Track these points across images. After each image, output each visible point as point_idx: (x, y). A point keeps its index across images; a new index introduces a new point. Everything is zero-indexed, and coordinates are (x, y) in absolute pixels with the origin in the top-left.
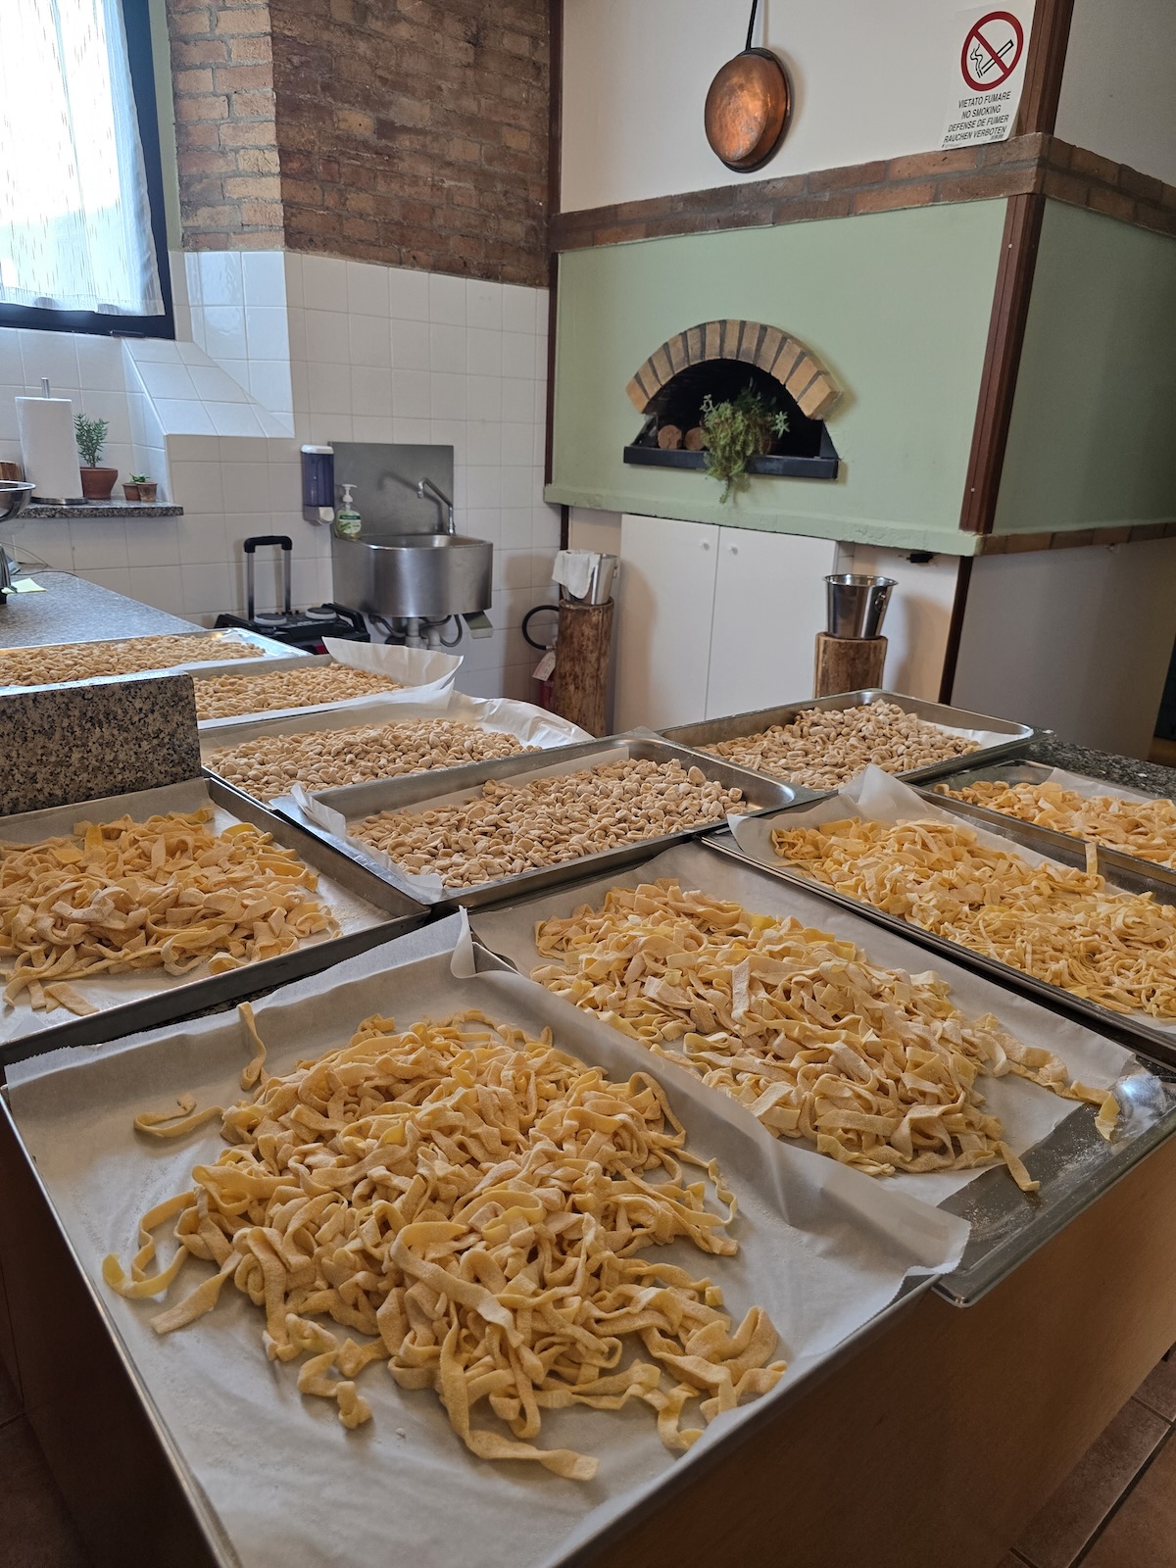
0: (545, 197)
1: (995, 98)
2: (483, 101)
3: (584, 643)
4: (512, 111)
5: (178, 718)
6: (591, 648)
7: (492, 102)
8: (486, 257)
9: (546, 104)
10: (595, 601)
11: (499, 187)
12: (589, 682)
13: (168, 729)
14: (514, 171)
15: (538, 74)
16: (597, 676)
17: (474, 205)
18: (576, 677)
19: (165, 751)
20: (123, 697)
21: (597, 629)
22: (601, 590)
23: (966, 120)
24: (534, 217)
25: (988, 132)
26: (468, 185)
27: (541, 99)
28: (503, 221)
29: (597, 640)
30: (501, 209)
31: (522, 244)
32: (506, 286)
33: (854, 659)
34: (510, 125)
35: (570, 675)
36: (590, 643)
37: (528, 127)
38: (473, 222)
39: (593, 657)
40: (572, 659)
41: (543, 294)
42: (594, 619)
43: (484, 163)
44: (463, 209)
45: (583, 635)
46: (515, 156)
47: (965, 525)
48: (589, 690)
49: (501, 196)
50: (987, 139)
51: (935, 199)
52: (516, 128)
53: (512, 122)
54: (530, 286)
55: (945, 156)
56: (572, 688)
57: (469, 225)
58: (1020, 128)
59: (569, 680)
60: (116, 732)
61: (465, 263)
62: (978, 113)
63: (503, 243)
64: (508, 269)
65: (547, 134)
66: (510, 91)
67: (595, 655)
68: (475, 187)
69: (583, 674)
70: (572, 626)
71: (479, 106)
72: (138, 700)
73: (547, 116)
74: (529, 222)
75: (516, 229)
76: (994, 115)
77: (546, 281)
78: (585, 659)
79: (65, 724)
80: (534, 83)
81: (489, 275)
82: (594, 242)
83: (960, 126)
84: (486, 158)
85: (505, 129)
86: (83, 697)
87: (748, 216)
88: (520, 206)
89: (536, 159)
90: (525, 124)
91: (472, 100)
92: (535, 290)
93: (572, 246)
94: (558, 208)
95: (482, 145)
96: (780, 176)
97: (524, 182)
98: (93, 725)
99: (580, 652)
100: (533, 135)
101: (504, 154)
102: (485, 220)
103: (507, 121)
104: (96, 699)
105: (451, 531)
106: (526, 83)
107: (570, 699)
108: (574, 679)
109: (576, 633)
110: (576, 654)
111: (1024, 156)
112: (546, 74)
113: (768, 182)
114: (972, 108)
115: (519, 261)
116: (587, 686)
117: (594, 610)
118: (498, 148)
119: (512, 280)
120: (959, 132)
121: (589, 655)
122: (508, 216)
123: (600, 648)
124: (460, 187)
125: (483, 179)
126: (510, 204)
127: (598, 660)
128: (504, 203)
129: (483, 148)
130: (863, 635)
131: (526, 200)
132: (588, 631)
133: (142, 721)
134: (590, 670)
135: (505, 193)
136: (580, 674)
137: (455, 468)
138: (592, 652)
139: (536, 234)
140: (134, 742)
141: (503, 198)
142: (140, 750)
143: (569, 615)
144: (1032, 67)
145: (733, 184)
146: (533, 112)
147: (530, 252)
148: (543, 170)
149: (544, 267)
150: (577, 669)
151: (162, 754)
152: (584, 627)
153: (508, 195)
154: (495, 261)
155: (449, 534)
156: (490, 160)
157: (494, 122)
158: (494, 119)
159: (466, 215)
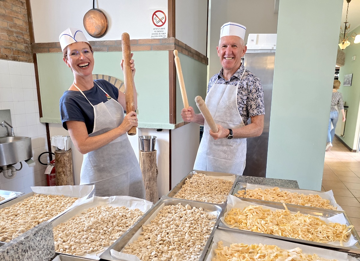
0: (29, 38)
1: (162, 29)
2: (7, 11)
3: (65, 162)
4: (16, 14)
5: (49, 238)
6: (67, 163)
7: (9, 11)
8: (13, 54)
9: (26, 13)
10: (66, 149)
11: (15, 35)
12: (68, 173)
13: (47, 243)
14: (19, 31)
15: (23, 5)
16: (70, 171)
17: (7, 39)
18: (64, 172)
19: (46, 251)
20: (34, 239)
21: (68, 157)
22: (67, 146)
23: (155, 33)
24: (27, 43)
25: (162, 36)
26: (5, 34)
27: (24, 11)
28: (17, 44)
29: (69, 160)
30: (16, 41)
31: (24, 51)
32: (21, 63)
33: (150, 156)
34: (16, 18)
35: (62, 172)
36: (67, 162)
37: (21, 19)
38: (8, 44)
39: (68, 165)
40: (62, 167)
41: (32, 65)
42: (67, 155)
43: (9, 28)
44: (4, 41)
45: (64, 160)
46: (19, 27)
47: (171, 123)
48: (69, 175)
49: (16, 37)
50: (162, 38)
51: (151, 50)
52: (18, 19)
53: (17, 17)
54: (28, 62)
55: (152, 40)
56: (63, 175)
57: (6, 45)
58: (169, 36)
59: (62, 173)
60: (32, 252)
61: (7, 56)
62: (158, 31)
63: (18, 51)
64: (21, 58)
65: (27, 21)
66: (14, 8)
67: (69, 165)
68: (7, 34)
69: (66, 171)
70: (61, 158)
71: (6, 12)
72: (38, 237)
73: (27, 16)
74: (25, 45)
75: (22, 47)
76: (162, 33)
77: (33, 61)
78: (66, 167)
79: (17, 257)
80: (22, 7)
81: (15, 59)
82: (49, 51)
83: (154, 34)
84: (10, 27)
85: (14, 19)
86: (22, 244)
87: (100, 49)
88: (22, 40)
89: (25, 28)
90: (21, 18)
91: (3, 10)
92: (30, 63)
93: (41, 52)
94: (34, 42)
95: (8, 23)
96: (108, 40)
97: (22, 33)
98: (25, 252)
99: (64, 165)
100: (23, 21)
101: (15, 26)
102: (11, 44)
103: (15, 17)
104: (26, 243)
105: (13, 135)
106: (19, 7)
107: (63, 179)
108: (63, 173)
109: (62, 160)
110: (63, 165)
111: (171, 42)
112: (25, 5)
113: (104, 41)
114: (157, 30)
115: (24, 55)
116: (68, 174)
117: (67, 152)
118: (13, 24)
119: (22, 61)
120: (154, 35)
121: (67, 165)
122: (19, 43)
123: (70, 163)
124: (2, 34)
125: (10, 32)
126: (18, 40)
127: (70, 166)
128: (17, 39)
129: (8, 24)
130: (151, 150)
131: (24, 39)
132: (66, 158)
133: (39, 244)
134: (68, 169)
135: (17, 37)
136: (65, 171)
137: (11, 116)
138: (68, 164)
139: (28, 48)
140: (37, 252)
141: (16, 38)
142: (39, 254)
143: (59, 155)
144: (169, 23)
145: (94, 41)
146: (22, 15)
147: (27, 53)
148: (28, 31)
149: (32, 57)
150: (64, 170)
151: (45, 253)
152: (64, 158)
153: (18, 37)
154: (16, 56)
155: (13, 136)
156: (11, 27)
157: (11, 17)
158: (11, 16)
159: (5, 42)
